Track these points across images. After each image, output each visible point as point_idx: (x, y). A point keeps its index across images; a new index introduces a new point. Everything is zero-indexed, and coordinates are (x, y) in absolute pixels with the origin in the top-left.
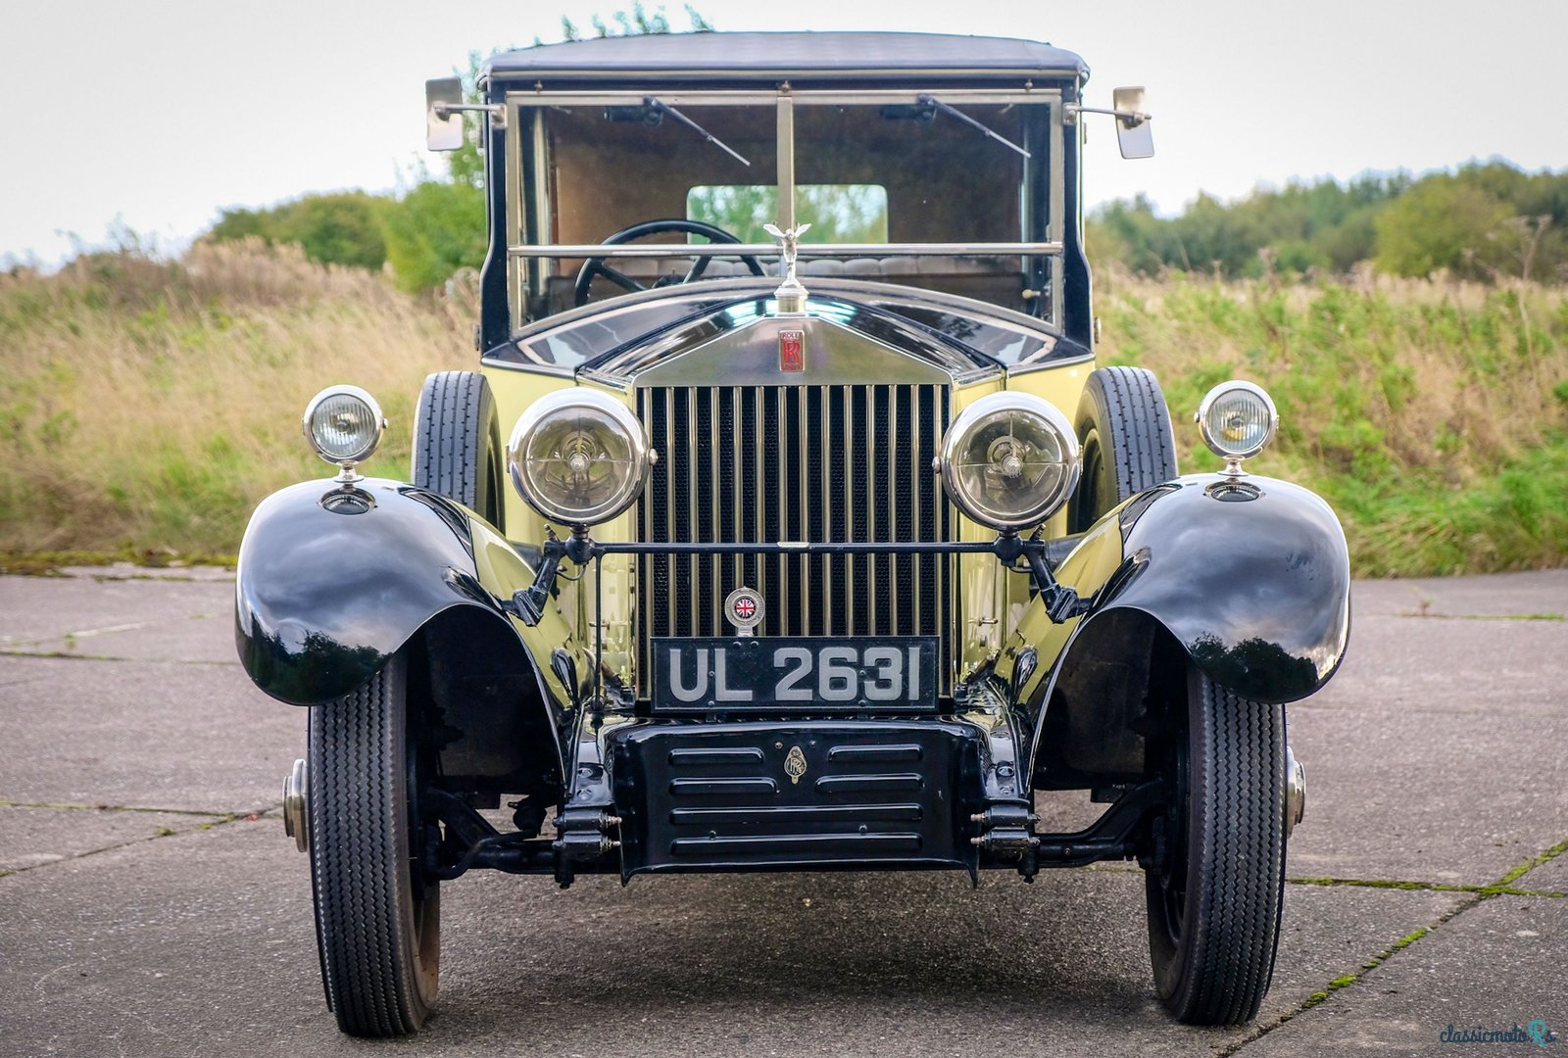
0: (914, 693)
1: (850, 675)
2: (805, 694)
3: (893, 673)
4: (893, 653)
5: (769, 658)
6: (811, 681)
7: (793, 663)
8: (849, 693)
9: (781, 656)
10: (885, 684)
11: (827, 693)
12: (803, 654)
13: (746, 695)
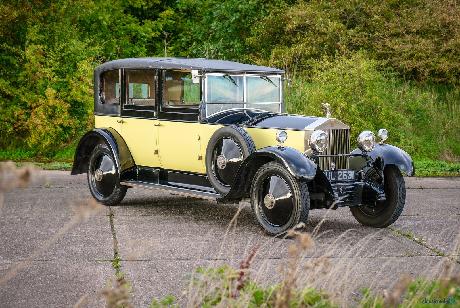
0: (353, 178)
1: (346, 175)
2: (341, 179)
3: (350, 175)
4: (351, 172)
5: (337, 173)
6: (341, 177)
7: (340, 174)
8: (346, 178)
9: (339, 172)
10: (350, 177)
11: (344, 179)
12: (341, 172)
13: (334, 179)
